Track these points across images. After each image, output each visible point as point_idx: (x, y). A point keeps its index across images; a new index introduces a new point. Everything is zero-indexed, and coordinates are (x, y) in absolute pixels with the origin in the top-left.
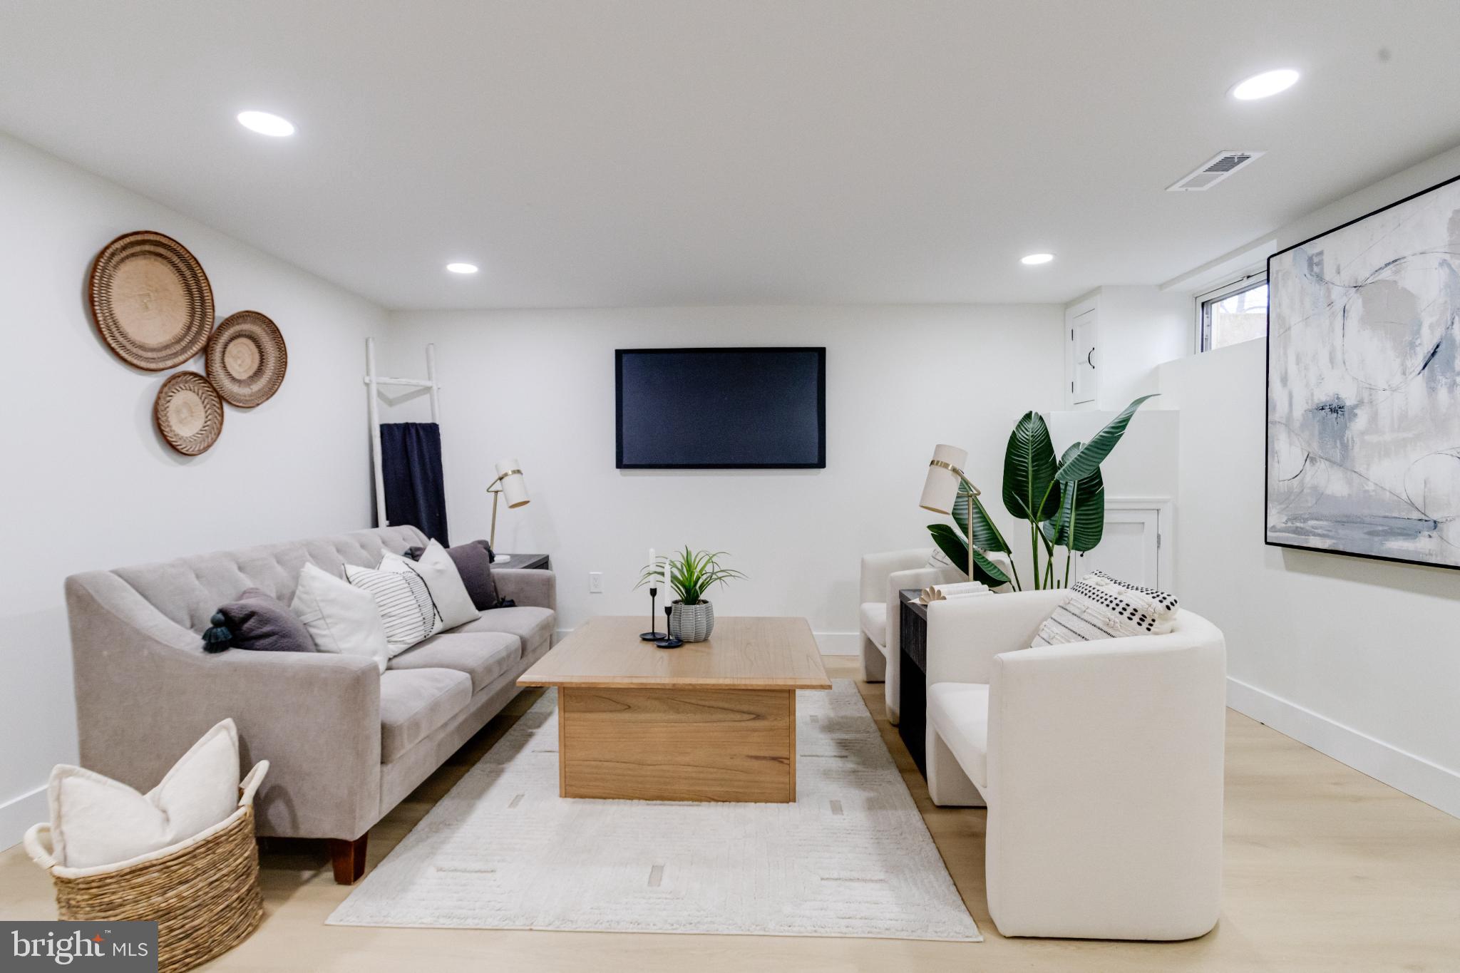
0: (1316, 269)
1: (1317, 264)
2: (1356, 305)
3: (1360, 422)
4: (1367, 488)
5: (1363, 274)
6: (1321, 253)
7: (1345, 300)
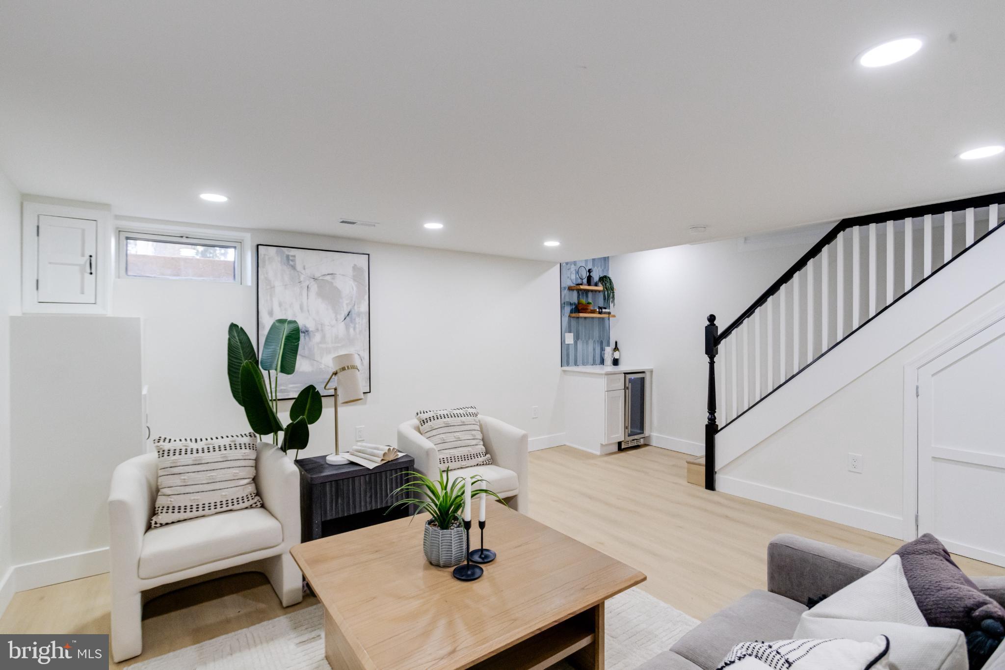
0: (291, 263)
1: (292, 261)
2: (314, 287)
3: (317, 338)
4: (321, 367)
5: (317, 275)
6: (294, 256)
7: (307, 283)
